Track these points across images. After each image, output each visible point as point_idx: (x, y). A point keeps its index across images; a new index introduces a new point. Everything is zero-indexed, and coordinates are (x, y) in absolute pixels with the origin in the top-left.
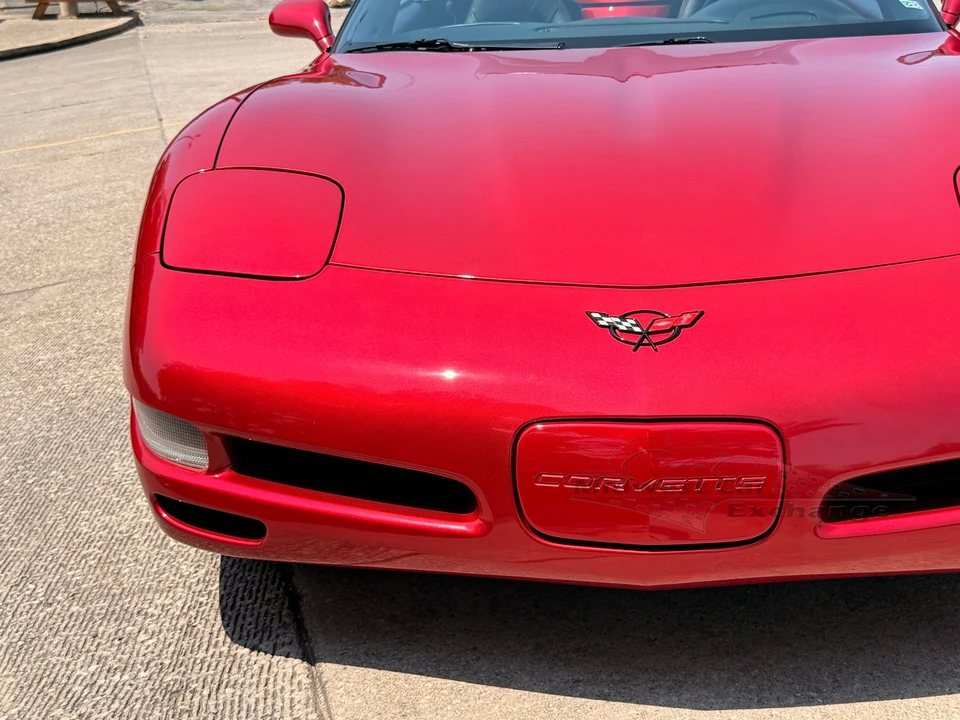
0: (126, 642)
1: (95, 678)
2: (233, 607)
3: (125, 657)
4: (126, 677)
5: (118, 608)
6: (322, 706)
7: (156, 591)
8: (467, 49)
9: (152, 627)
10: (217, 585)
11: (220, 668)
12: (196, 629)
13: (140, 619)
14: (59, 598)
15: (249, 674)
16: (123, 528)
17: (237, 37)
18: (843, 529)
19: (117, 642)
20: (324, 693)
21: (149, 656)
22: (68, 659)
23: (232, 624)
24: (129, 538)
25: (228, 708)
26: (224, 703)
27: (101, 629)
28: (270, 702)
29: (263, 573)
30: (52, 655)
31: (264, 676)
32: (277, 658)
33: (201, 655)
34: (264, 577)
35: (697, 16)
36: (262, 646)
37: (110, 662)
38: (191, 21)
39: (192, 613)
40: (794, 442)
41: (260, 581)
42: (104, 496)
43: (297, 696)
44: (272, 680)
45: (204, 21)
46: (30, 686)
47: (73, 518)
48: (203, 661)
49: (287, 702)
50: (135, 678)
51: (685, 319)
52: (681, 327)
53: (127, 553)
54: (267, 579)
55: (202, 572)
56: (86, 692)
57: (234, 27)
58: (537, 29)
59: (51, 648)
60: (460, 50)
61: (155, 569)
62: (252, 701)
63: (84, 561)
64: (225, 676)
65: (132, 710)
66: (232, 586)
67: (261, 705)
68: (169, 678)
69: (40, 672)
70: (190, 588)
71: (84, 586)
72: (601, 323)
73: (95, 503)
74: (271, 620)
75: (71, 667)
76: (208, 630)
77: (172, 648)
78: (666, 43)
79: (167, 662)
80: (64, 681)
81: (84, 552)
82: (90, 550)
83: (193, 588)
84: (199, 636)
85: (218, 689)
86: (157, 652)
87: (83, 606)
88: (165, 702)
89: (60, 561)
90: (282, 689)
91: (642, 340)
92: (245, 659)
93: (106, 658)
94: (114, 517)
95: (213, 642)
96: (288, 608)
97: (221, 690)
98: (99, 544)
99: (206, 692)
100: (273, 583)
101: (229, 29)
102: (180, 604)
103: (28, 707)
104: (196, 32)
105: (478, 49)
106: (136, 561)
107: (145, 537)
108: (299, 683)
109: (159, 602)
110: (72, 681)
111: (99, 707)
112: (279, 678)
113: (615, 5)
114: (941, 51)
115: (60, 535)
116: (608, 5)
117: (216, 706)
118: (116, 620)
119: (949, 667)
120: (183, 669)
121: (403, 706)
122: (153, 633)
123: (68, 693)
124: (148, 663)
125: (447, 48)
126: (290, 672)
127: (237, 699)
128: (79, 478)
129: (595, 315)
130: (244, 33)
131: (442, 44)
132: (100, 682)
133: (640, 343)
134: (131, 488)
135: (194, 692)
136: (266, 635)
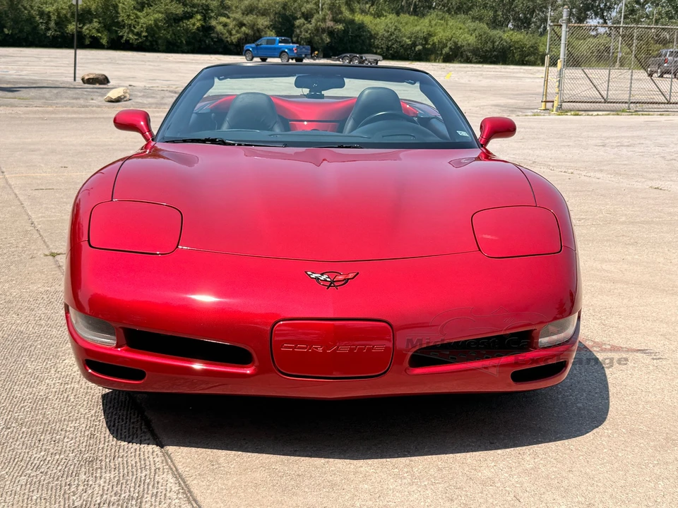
0: (58, 442)
1: (45, 457)
2: (114, 426)
3: (60, 448)
4: (62, 456)
5: (49, 429)
6: (170, 463)
7: (69, 421)
8: (234, 144)
9: (71, 436)
10: (103, 417)
11: (113, 450)
12: (95, 436)
13: (63, 433)
14: (13, 425)
15: (129, 452)
16: (42, 393)
17: (42, 119)
18: (419, 371)
19: (53, 442)
20: (170, 458)
21: (73, 448)
22: (27, 450)
23: (115, 432)
24: (46, 398)
25: (121, 466)
26: (119, 464)
27: (42, 438)
28: (143, 462)
29: (128, 410)
30: (18, 449)
31: (138, 453)
32: (142, 446)
33: (101, 446)
34: (129, 412)
35: (354, 133)
36: (134, 441)
37: (51, 451)
38: (6, 105)
39: (92, 429)
40: (398, 334)
41: (127, 414)
42: (25, 379)
43: (157, 460)
44: (142, 454)
45: (16, 107)
46: (9, 462)
47: (10, 390)
48: (103, 448)
49: (152, 463)
50: (67, 456)
51: (351, 276)
52: (348, 279)
53: (47, 405)
54: (130, 413)
55: (93, 412)
56: (42, 463)
57: (39, 111)
58: (270, 135)
59: (16, 446)
60: (230, 144)
61: (65, 411)
62: (133, 462)
63: (23, 409)
64: (117, 453)
65: (69, 469)
66: (111, 417)
67: (139, 464)
68: (87, 455)
69: (13, 456)
70: (88, 419)
71: (26, 420)
72: (312, 276)
73: (21, 383)
74: (137, 431)
75: (30, 453)
76: (103, 436)
77: (84, 444)
78: (339, 147)
79: (84, 449)
80: (28, 459)
81: (22, 405)
82: (25, 404)
83: (90, 419)
84: (98, 438)
85: (114, 459)
86: (76, 445)
87: (29, 428)
88: (87, 465)
89: (9, 409)
90: (148, 457)
91: (331, 284)
92: (126, 447)
93: (49, 449)
94: (34, 389)
95: (107, 440)
96: (145, 425)
97: (116, 459)
98: (30, 401)
99: (108, 460)
100: (134, 415)
101: (35, 112)
102: (84, 425)
103: (11, 470)
104: (11, 113)
105: (240, 145)
106: (53, 408)
107: (56, 397)
108: (157, 455)
109: (72, 425)
110: (32, 459)
111: (51, 469)
112: (146, 453)
113: (307, 121)
114: (478, 159)
115: (4, 398)
116: (304, 121)
117: (115, 465)
118: (50, 433)
119: (468, 443)
120: (93, 452)
121: (212, 461)
122: (72, 438)
123: (32, 464)
124: (73, 450)
125: (223, 143)
126: (151, 451)
127: (125, 462)
128: (7, 371)
129: (309, 273)
130: (47, 116)
131: (219, 141)
132: (48, 459)
133: (330, 286)
134: (41, 375)
135: (101, 461)
136: (135, 436)
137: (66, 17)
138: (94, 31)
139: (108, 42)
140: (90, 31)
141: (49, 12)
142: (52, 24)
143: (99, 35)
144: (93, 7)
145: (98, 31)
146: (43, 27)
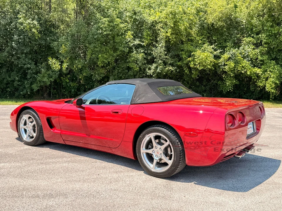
137: (189, 35)
138: (246, 63)
139: (277, 87)
140: (237, 62)
141: (154, 24)
142: (159, 50)
143: (258, 71)
144: (242, 16)
145: (254, 63)
146: (140, 56)
